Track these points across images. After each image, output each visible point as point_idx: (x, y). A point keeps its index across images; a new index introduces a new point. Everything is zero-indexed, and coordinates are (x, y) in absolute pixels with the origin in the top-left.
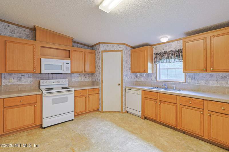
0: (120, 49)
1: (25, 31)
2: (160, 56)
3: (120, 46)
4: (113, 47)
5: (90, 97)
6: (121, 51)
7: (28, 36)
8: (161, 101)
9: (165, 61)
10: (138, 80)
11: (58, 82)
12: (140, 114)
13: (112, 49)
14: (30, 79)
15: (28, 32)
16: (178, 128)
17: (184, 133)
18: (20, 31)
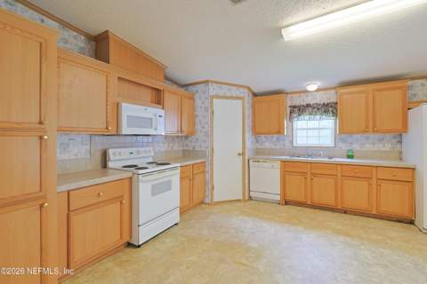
0: (242, 95)
1: (75, 37)
2: (299, 110)
3: (241, 90)
4: (229, 90)
5: (196, 179)
6: (242, 98)
7: (82, 51)
8: (315, 175)
9: (307, 117)
10: (260, 147)
11: (138, 152)
12: (278, 198)
13: (228, 94)
14: (85, 147)
15: (81, 42)
16: (339, 207)
17: (345, 213)
18: (66, 37)
